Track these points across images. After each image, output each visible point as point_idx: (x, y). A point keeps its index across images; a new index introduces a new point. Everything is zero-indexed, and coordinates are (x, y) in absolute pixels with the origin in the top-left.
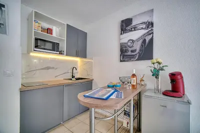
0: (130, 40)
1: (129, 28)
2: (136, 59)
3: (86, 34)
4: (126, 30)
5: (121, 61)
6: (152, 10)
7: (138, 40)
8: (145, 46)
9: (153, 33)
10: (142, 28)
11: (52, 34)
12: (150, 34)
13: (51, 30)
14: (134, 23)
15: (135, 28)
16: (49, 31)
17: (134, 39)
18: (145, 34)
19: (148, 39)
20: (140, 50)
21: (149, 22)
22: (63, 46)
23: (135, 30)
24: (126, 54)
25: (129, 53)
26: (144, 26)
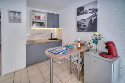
0: (83, 19)
1: (81, 12)
2: (86, 30)
3: (59, 15)
4: (80, 13)
5: (77, 31)
6: (96, 2)
7: (87, 19)
8: (91, 23)
9: (97, 15)
10: (90, 13)
11: (40, 18)
12: (95, 16)
13: (40, 17)
14: (85, 9)
15: (85, 13)
16: (39, 17)
17: (85, 19)
18: (91, 16)
19: (93, 19)
20: (89, 25)
21: (94, 9)
22: (46, 23)
23: (85, 14)
24: (80, 27)
25: (82, 27)
26: (91, 11)
